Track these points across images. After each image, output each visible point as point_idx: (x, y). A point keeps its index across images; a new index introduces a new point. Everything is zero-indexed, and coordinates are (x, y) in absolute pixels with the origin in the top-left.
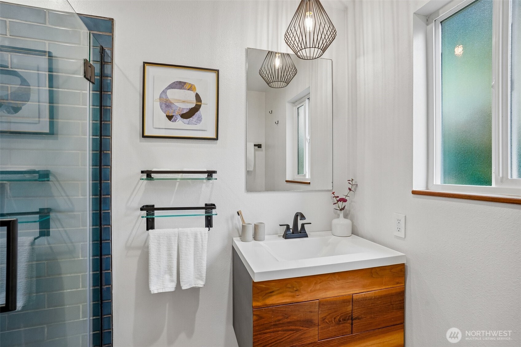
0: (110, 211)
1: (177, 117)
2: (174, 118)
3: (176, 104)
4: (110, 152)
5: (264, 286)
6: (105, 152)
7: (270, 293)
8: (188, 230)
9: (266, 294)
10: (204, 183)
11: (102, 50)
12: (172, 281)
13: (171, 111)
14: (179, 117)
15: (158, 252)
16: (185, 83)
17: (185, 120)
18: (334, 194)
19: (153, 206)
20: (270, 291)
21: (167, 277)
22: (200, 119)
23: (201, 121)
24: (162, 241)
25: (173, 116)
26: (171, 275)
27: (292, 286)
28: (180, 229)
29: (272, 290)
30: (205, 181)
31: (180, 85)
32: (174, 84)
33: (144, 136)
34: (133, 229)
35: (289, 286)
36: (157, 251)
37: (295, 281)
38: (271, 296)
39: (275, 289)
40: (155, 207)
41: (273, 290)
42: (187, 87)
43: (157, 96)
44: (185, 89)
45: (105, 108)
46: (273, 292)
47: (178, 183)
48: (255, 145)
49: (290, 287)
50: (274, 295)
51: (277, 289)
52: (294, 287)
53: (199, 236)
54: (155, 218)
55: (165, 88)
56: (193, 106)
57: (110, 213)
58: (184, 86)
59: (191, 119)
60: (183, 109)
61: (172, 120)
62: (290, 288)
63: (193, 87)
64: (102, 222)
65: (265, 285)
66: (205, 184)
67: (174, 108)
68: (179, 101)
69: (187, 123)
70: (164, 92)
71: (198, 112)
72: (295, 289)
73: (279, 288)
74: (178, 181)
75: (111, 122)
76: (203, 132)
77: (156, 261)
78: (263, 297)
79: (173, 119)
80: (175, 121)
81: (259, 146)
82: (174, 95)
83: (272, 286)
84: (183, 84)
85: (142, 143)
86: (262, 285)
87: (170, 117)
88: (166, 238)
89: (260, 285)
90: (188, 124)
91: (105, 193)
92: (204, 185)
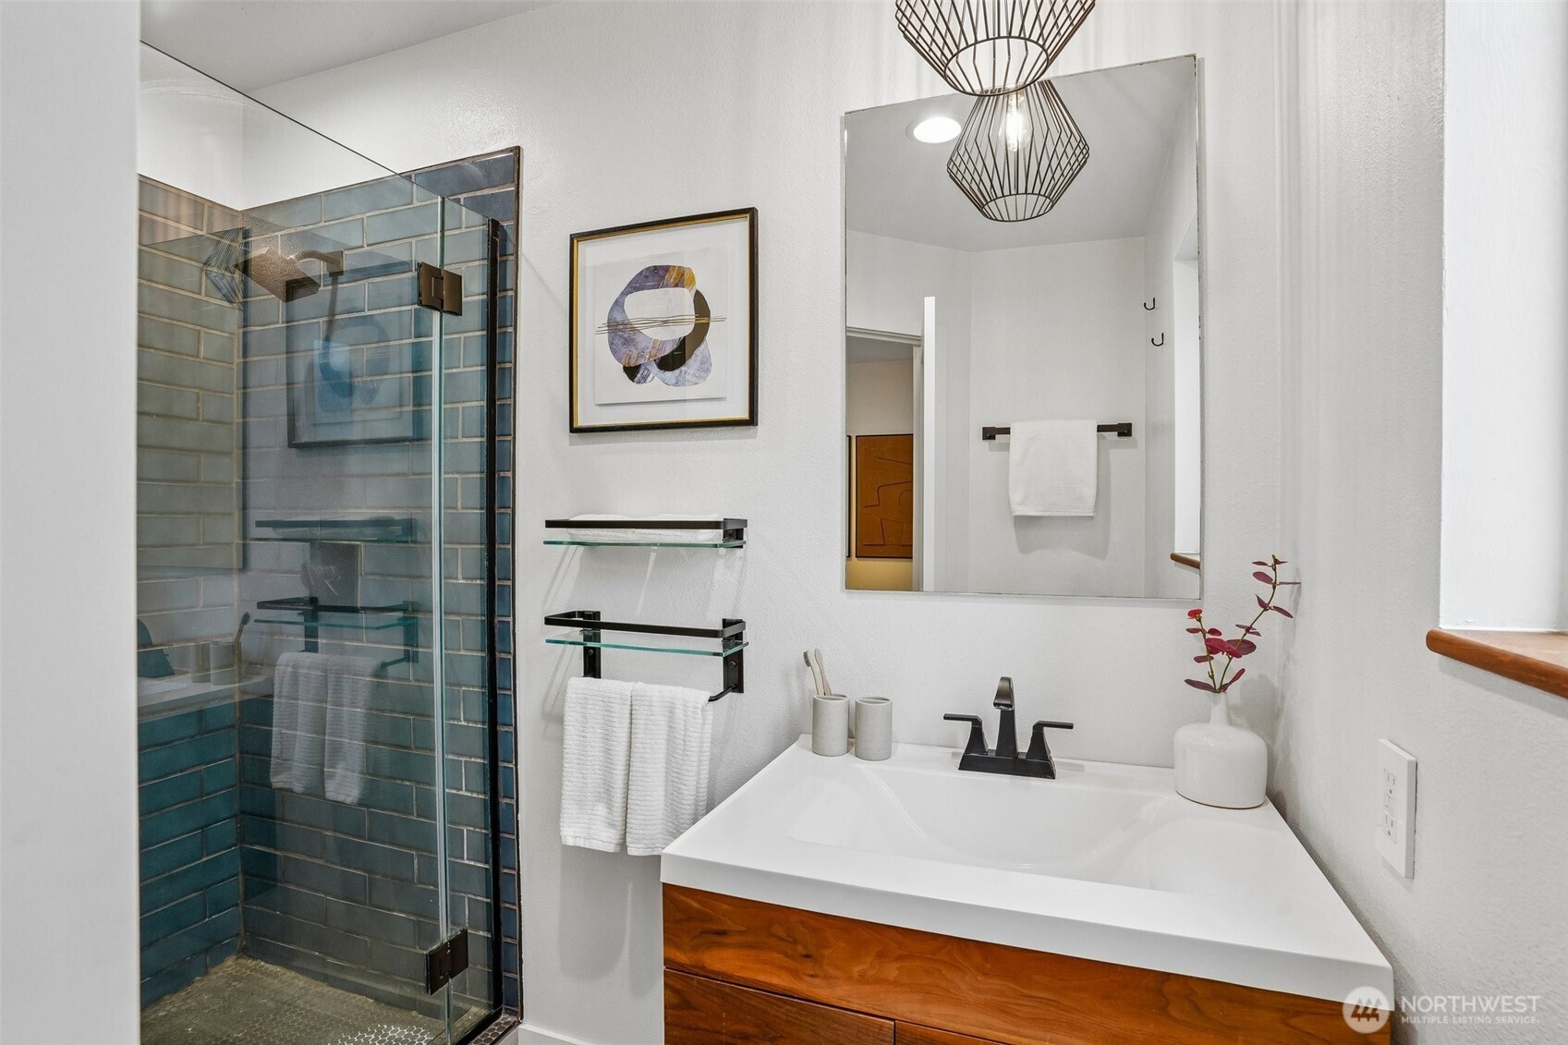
0: (511, 619)
1: (649, 367)
2: (641, 372)
3: (647, 332)
4: (509, 474)
5: (695, 905)
6: (502, 474)
7: (717, 936)
8: (656, 692)
9: (705, 932)
10: (721, 556)
11: (495, 226)
12: (612, 825)
13: (635, 353)
14: (654, 369)
15: (582, 739)
16: (666, 269)
17: (669, 374)
18: (1199, 620)
19: (597, 615)
20: (715, 927)
21: (601, 810)
22: (705, 368)
23: (708, 370)
24: (592, 712)
25: (640, 365)
26: (610, 807)
27: (788, 936)
28: (640, 685)
29: (721, 928)
30: (722, 551)
31: (656, 276)
32: (642, 277)
33: (573, 430)
34: (557, 669)
35: (778, 930)
36: (579, 735)
37: (802, 923)
38: (720, 945)
39: (729, 924)
40: (603, 619)
41: (726, 928)
42: (671, 278)
43: (603, 319)
44: (667, 286)
45: (503, 366)
46: (723, 933)
47: (653, 556)
48: (1101, 429)
49: (784, 935)
50: (727, 946)
51: (738, 928)
52: (796, 942)
53: (679, 713)
54: (602, 648)
55: (619, 294)
56: (687, 329)
57: (511, 623)
58: (663, 277)
59: (683, 368)
60: (664, 342)
61: (636, 379)
62: (782, 939)
63: (686, 276)
64: (497, 645)
65: (699, 902)
66: (723, 560)
67: (641, 346)
68: (652, 322)
69: (674, 381)
70: (618, 304)
71: (702, 346)
72: (800, 949)
73: (744, 929)
74: (654, 551)
75: (512, 399)
76: (715, 404)
77: (575, 761)
78: (695, 937)
79: (639, 375)
80: (644, 379)
81: (1124, 430)
82: (642, 306)
83: (723, 915)
84: (661, 273)
85: (574, 447)
86: (689, 900)
87: (632, 372)
88: (601, 703)
89: (683, 898)
90: (677, 384)
91: (502, 576)
92: (720, 563)
